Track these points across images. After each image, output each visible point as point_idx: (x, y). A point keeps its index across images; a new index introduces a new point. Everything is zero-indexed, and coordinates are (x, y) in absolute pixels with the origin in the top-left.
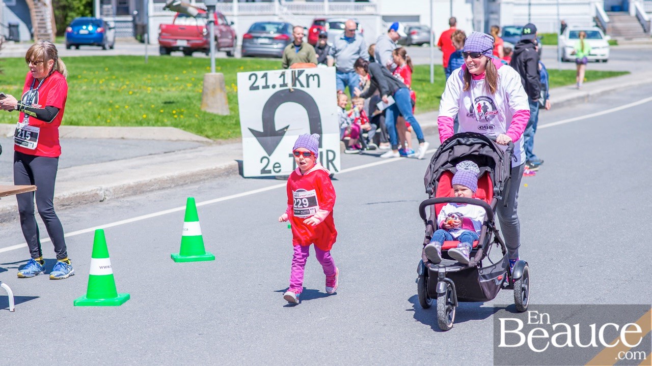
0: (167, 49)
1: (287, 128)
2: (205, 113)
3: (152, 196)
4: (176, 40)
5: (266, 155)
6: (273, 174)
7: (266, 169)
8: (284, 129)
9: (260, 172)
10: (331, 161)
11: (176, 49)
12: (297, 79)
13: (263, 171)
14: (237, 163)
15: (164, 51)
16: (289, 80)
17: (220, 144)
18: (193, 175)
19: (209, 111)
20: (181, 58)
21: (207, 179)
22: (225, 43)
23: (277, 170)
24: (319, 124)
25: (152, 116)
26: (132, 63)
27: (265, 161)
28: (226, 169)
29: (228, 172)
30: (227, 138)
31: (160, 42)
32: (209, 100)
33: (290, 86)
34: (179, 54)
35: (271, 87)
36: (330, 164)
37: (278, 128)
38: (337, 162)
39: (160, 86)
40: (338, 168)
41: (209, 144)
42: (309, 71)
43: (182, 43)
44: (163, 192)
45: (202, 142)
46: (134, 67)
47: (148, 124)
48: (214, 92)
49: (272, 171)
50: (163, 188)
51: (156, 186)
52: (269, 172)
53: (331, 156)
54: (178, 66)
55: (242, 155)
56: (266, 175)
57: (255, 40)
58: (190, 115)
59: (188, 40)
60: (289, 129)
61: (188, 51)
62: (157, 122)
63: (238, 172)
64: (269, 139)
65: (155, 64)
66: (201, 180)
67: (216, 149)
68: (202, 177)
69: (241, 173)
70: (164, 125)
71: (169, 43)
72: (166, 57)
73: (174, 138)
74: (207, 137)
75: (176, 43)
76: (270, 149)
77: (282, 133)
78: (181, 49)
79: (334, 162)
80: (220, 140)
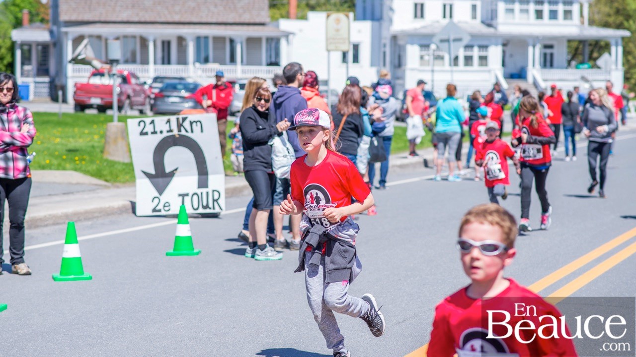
0: (81, 107)
1: (176, 170)
2: (107, 160)
3: (46, 230)
4: (90, 98)
5: (157, 194)
6: (163, 213)
7: (157, 208)
8: (173, 171)
9: (151, 211)
10: (216, 201)
11: (90, 106)
12: (182, 125)
13: (154, 210)
14: (129, 204)
15: (79, 108)
16: (174, 126)
17: (118, 187)
18: (86, 212)
19: (110, 158)
20: (94, 115)
21: (101, 217)
22: (137, 101)
23: (167, 208)
24: (205, 166)
25: (55, 162)
26: (45, 118)
27: (156, 201)
28: (119, 208)
29: (121, 211)
30: (125, 182)
31: (75, 100)
32: (111, 148)
33: (175, 132)
34: (93, 112)
35: (158, 132)
36: (215, 203)
37: (168, 170)
38: (222, 201)
39: (68, 137)
40: (223, 206)
41: (106, 187)
42: (192, 117)
43: (96, 101)
44: (57, 227)
45: (101, 185)
46: (47, 122)
47: (51, 169)
48: (116, 140)
49: (163, 210)
50: (58, 224)
51: (51, 222)
52: (160, 211)
53: (216, 196)
54: (90, 122)
55: (135, 196)
56: (156, 214)
57: (166, 100)
58: (92, 162)
59: (102, 99)
60: (178, 170)
61: (102, 109)
62: (60, 167)
63: (131, 210)
64: (160, 180)
65: (69, 120)
66: (95, 217)
67: (113, 191)
68: (96, 215)
69: (134, 212)
70: (64, 169)
71: (83, 101)
72: (80, 114)
73: (74, 181)
74: (106, 181)
75: (90, 100)
76: (161, 190)
77: (172, 174)
78: (95, 106)
79: (219, 201)
80: (118, 184)
